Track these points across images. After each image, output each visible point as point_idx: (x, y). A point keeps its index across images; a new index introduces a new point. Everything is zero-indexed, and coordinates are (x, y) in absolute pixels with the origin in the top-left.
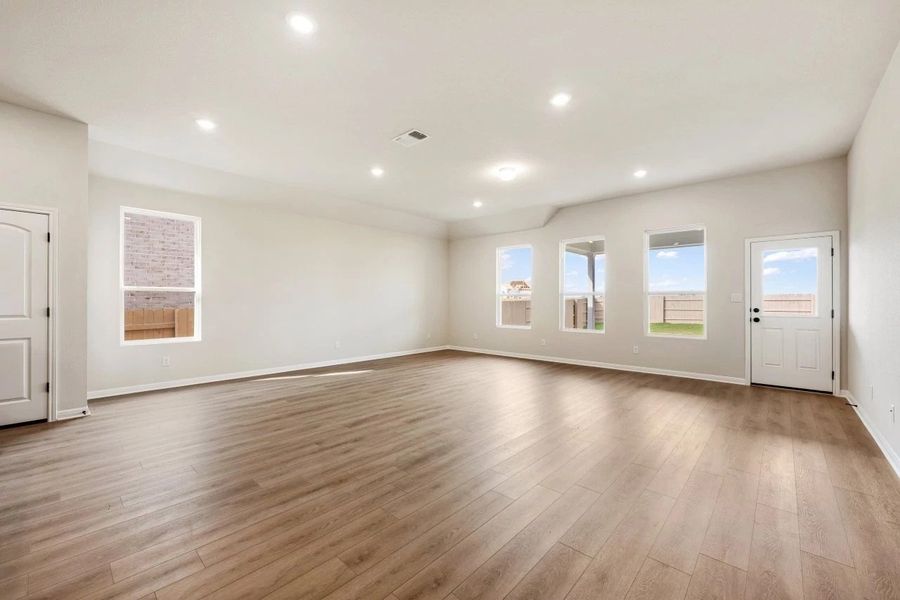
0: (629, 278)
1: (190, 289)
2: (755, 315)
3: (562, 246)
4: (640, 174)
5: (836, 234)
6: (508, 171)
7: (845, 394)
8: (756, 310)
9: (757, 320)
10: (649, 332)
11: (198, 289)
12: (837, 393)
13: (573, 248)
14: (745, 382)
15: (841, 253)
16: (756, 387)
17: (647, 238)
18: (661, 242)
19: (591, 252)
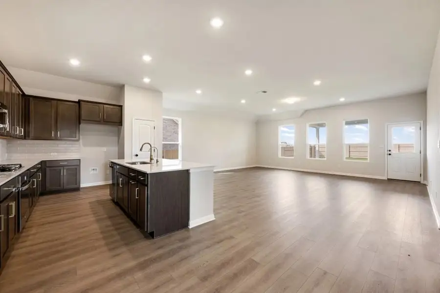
0: (335, 138)
1: (177, 143)
2: (389, 153)
3: (308, 125)
4: (342, 100)
5: (422, 122)
7: (425, 182)
8: (390, 151)
9: (390, 154)
10: (345, 160)
11: (180, 142)
12: (422, 182)
13: (312, 126)
14: (385, 178)
15: (424, 129)
16: (389, 180)
17: (344, 122)
18: (348, 123)
19: (318, 126)
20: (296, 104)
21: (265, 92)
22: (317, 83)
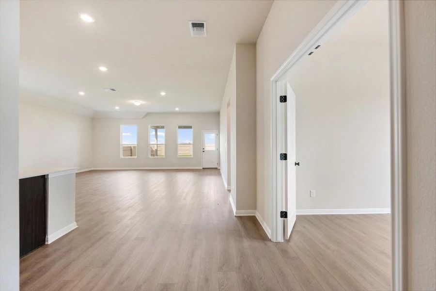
3: (149, 126)
4: (177, 109)
5: (218, 131)
6: (138, 103)
8: (204, 149)
9: (204, 151)
13: (152, 127)
14: (201, 168)
15: (219, 135)
16: (204, 169)
17: (177, 126)
18: (180, 127)
19: (156, 128)
20: (141, 106)
21: (113, 90)
22: (163, 94)
